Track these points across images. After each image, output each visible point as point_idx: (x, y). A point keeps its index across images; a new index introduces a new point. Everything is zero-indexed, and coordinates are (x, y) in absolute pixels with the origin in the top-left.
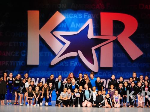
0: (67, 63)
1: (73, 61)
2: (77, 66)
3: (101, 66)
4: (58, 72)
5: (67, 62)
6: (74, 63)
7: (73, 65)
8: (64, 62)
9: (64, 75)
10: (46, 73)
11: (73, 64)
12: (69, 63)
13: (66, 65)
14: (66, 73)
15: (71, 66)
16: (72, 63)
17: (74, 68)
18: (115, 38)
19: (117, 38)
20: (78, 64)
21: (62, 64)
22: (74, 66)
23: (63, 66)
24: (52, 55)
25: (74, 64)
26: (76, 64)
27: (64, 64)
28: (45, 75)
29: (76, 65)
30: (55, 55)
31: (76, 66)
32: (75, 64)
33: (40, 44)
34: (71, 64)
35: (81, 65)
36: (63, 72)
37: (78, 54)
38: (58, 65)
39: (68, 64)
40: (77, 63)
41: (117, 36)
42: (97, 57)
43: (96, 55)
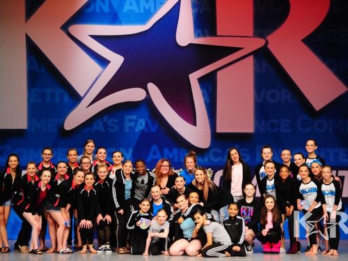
0: (113, 122)
1: (134, 117)
2: (147, 131)
3: (218, 130)
5: (116, 121)
6: (136, 121)
7: (133, 128)
8: (105, 119)
11: (133, 124)
12: (121, 124)
13: (113, 128)
15: (126, 130)
16: (130, 121)
17: (137, 137)
18: (259, 43)
19: (267, 43)
20: (147, 124)
21: (98, 125)
22: (137, 130)
23: (103, 130)
24: (66, 99)
25: (136, 124)
26: (141, 125)
27: (105, 125)
29: (142, 128)
30: (76, 98)
31: (143, 131)
32: (139, 124)
33: (30, 63)
34: (127, 125)
35: (156, 126)
37: (148, 93)
38: (87, 130)
39: (117, 127)
40: (144, 124)
41: (267, 38)
42: (205, 101)
43: (204, 96)
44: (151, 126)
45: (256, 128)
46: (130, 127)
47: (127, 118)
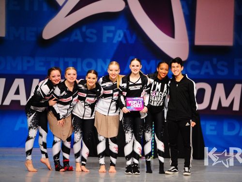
0: (91, 33)
1: (112, 28)
2: (124, 42)
3: (198, 42)
4: (66, 60)
5: (94, 31)
6: (114, 32)
7: (110, 40)
8: (84, 29)
9: (82, 69)
10: (29, 62)
11: (111, 35)
12: (100, 34)
13: (91, 38)
14: (89, 65)
15: (105, 41)
16: (109, 32)
17: (115, 48)
20: (125, 35)
21: (76, 35)
22: (115, 41)
23: (81, 40)
24: (45, 7)
25: (114, 35)
26: (119, 36)
27: (84, 36)
28: (25, 69)
29: (120, 39)
30: (57, 8)
31: (121, 43)
32: (117, 35)
34: (106, 36)
35: (134, 37)
36: (79, 60)
37: (127, 4)
38: (66, 39)
40: (122, 35)
42: (184, 13)
43: (183, 7)
44: (129, 38)
45: (236, 41)
46: (108, 38)
47: (106, 28)
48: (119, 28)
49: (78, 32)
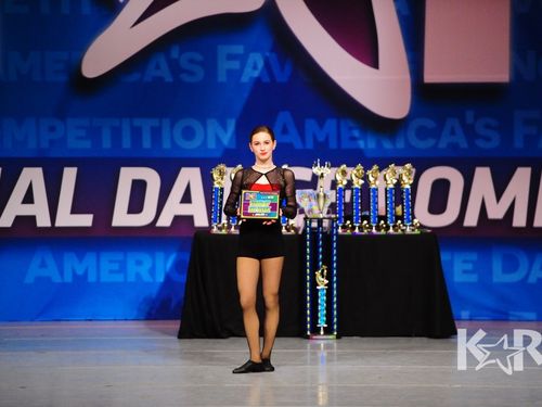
0: (191, 61)
1: (239, 49)
2: (266, 79)
3: (430, 76)
4: (137, 122)
5: (198, 57)
6: (243, 59)
7: (234, 75)
8: (175, 53)
9: (173, 142)
10: (52, 129)
11: (235, 65)
12: (210, 65)
13: (191, 73)
14: (189, 133)
15: (222, 77)
16: (231, 57)
17: (246, 95)
20: (267, 65)
21: (158, 67)
22: (245, 79)
23: (169, 78)
24: (86, 7)
25: (243, 65)
26: (255, 68)
27: (175, 68)
28: (45, 145)
29: (256, 74)
31: (258, 81)
32: (250, 64)
34: (224, 66)
35: (288, 68)
36: (166, 123)
38: (134, 77)
40: (261, 64)
42: (399, 13)
44: (276, 69)
45: (516, 71)
46: (230, 72)
47: (224, 50)
48: (255, 49)
49: (162, 60)
